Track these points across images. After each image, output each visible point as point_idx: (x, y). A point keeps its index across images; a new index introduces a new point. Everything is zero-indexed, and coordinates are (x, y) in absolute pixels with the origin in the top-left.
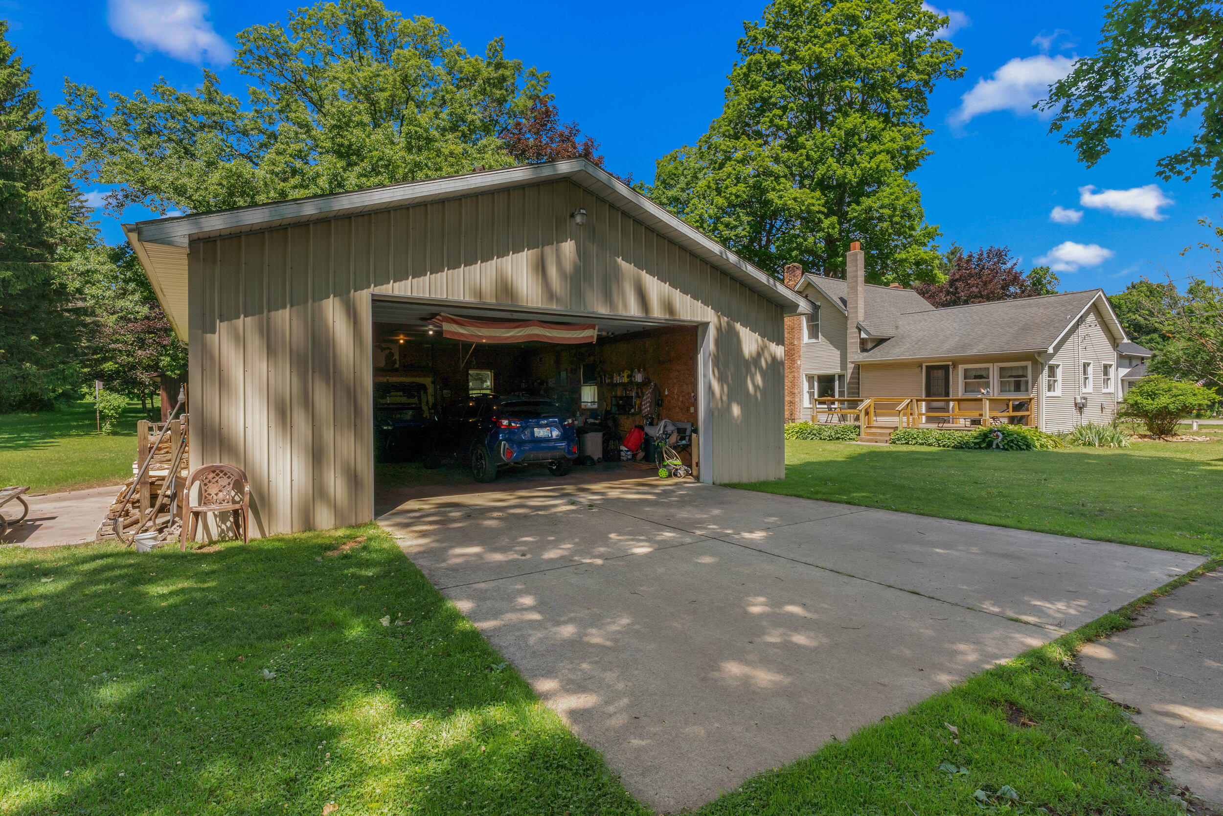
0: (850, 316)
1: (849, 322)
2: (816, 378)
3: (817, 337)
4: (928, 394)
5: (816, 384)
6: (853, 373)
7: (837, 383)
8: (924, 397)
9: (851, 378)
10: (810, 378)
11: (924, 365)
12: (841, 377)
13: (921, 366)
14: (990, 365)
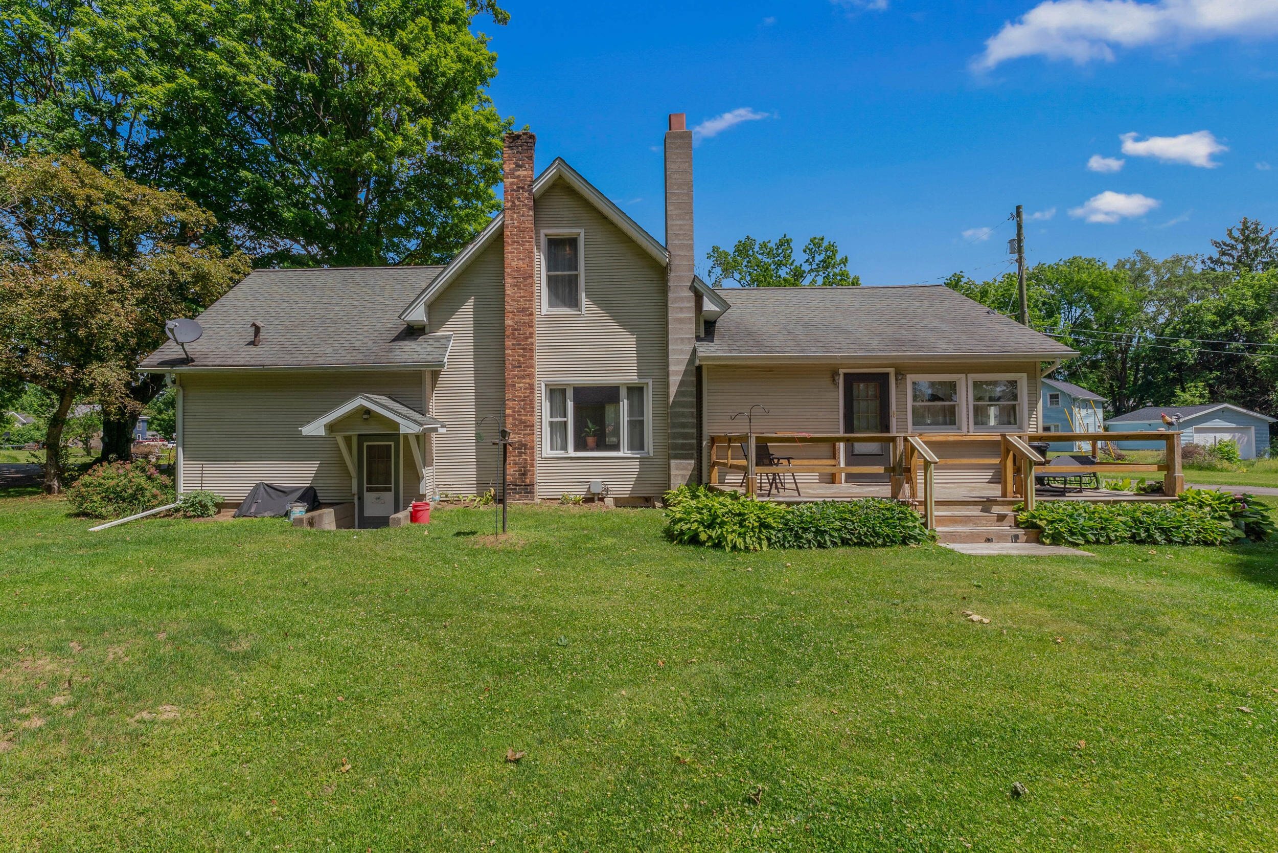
0: (676, 263)
1: (672, 276)
2: (570, 394)
3: (574, 303)
4: (849, 427)
5: (570, 405)
6: (682, 383)
7: (624, 405)
8: (841, 434)
9: (679, 393)
10: (556, 393)
11: (842, 371)
12: (636, 392)
13: (834, 374)
14: (959, 378)
